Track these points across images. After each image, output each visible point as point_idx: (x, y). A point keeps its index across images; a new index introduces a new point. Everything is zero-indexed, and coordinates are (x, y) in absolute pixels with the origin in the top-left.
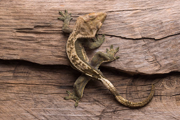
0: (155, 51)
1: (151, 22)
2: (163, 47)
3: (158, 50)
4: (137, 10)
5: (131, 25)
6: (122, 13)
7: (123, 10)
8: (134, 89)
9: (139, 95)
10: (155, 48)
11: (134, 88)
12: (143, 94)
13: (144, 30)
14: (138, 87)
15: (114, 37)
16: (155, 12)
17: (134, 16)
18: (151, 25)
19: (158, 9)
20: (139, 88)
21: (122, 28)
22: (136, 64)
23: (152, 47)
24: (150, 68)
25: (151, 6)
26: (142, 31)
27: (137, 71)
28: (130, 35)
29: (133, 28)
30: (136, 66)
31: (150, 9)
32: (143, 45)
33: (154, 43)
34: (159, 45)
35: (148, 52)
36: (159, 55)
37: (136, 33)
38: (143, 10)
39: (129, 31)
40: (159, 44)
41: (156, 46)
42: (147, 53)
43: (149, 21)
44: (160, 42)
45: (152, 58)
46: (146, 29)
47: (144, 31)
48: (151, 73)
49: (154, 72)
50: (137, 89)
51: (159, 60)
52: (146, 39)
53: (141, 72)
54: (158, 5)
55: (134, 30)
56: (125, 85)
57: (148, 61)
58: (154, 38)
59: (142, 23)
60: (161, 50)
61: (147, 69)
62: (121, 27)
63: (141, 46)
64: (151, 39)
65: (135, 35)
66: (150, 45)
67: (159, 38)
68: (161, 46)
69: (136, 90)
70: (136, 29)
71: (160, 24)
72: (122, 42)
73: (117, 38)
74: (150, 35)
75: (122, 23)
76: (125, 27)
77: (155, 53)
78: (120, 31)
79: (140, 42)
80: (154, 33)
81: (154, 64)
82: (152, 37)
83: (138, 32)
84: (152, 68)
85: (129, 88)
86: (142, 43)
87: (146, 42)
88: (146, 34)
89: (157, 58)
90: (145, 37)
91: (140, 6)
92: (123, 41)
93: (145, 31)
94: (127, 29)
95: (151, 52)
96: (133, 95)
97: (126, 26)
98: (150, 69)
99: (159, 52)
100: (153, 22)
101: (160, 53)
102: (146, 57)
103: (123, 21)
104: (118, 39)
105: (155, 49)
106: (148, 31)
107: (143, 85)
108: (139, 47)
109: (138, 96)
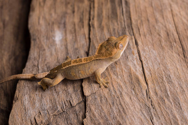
1: (120, 106)
4: (147, 84)
5: (110, 75)
6: (136, 58)
7: (141, 61)
16: (146, 115)
17: (131, 79)
18: (114, 108)
19: (155, 120)
22: (30, 97)
23: (67, 119)
24: (22, 120)
25: (160, 107)
26: (100, 94)
27: (16, 101)
30: (27, 97)
31: (151, 106)
32: (71, 101)
33: (76, 121)
35: (56, 113)
38: (147, 94)
42: (55, 111)
43: (122, 103)
45: (44, 121)
46: (104, 101)
47: (101, 97)
53: (14, 106)
54: (162, 119)
57: (38, 115)
58: (85, 117)
59: (118, 92)
61: (20, 115)
63: (68, 100)
71: (118, 121)
74: (93, 108)
80: (97, 115)
82: (87, 113)
86: (74, 101)
88: (94, 103)
90: (88, 102)
91: (157, 88)
93: (101, 100)
95: (56, 120)
98: (19, 121)
100: (121, 110)
102: (46, 111)
106: (100, 104)
108: (67, 96)
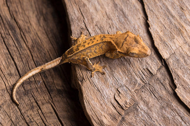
0: (146, 104)
2: (164, 118)
3: (152, 109)
5: (183, 27)
8: (40, 98)
9: (30, 112)
10: (156, 100)
11: (42, 97)
12: (35, 119)
13: (186, 58)
14: (50, 105)
15: (140, 5)
20: (47, 108)
21: (169, 12)
23: (153, 92)
24: (101, 105)
26: (181, 54)
27: (82, 81)
28: (161, 34)
29: (180, 32)
32: (149, 69)
33: (164, 92)
34: (165, 106)
36: (140, 115)
37: (169, 42)
39: (167, 28)
40: (168, 105)
41: (160, 101)
42: (135, 85)
44: (174, 104)
45: (128, 101)
46: (189, 61)
47: (183, 56)
48: (89, 112)
49: (95, 118)
50: (43, 104)
51: (130, 121)
52: (166, 73)
53: (83, 89)
55: (176, 36)
56: (44, 76)
57: (117, 94)
58: (176, 87)
60: (155, 115)
61: (96, 99)
62: (170, 8)
63: (145, 68)
64: (172, 80)
65: (164, 43)
66: (157, 87)
67: (181, 98)
68: (166, 111)
69: (40, 103)
70: (179, 41)
72: (136, 26)
73: (141, 12)
74: (180, 73)
75: (179, 7)
76: (173, 17)
77: (142, 105)
78: (160, 10)
79: (152, 61)
80: (188, 81)
81: (115, 111)
82: (176, 81)
83: (174, 48)
84: (103, 110)
85: (41, 88)
86: (152, 67)
87: (159, 75)
88: (178, 66)
89: (132, 114)
90: (171, 67)
92: (139, 26)
93: (185, 61)
94: (171, 22)
95: (140, 95)
96: (26, 99)
97: (178, 18)
98: (98, 107)
99: (149, 111)
101: (148, 114)
102: (125, 88)
103: (185, 9)
104: (141, 15)
105: (152, 101)
106: (186, 67)
107: (59, 114)
108: (141, 63)
109: (27, 111)
